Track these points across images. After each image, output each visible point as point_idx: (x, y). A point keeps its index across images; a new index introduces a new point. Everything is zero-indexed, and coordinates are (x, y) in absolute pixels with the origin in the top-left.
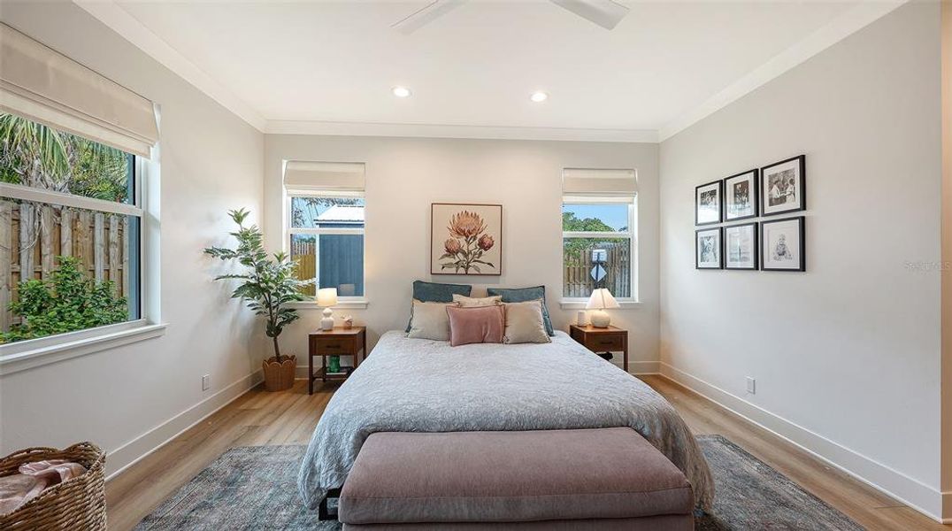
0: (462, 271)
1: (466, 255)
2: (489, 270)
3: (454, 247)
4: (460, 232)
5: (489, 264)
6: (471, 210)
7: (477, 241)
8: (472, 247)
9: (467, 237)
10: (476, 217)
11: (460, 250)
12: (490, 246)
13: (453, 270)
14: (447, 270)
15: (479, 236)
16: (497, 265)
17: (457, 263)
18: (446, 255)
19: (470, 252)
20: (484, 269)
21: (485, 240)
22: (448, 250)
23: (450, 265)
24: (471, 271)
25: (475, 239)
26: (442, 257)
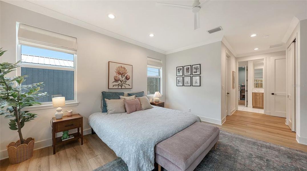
0: (120, 87)
1: (121, 82)
2: (128, 87)
3: (117, 79)
4: (119, 73)
5: (129, 85)
6: (123, 66)
7: (125, 77)
8: (123, 79)
9: (122, 75)
10: (125, 68)
11: (119, 80)
12: (129, 79)
13: (117, 87)
14: (115, 87)
15: (126, 75)
16: (131, 85)
17: (118, 85)
18: (114, 82)
19: (123, 81)
20: (127, 87)
21: (127, 77)
22: (115, 80)
23: (116, 85)
24: (123, 87)
25: (124, 76)
26: (113, 82)
